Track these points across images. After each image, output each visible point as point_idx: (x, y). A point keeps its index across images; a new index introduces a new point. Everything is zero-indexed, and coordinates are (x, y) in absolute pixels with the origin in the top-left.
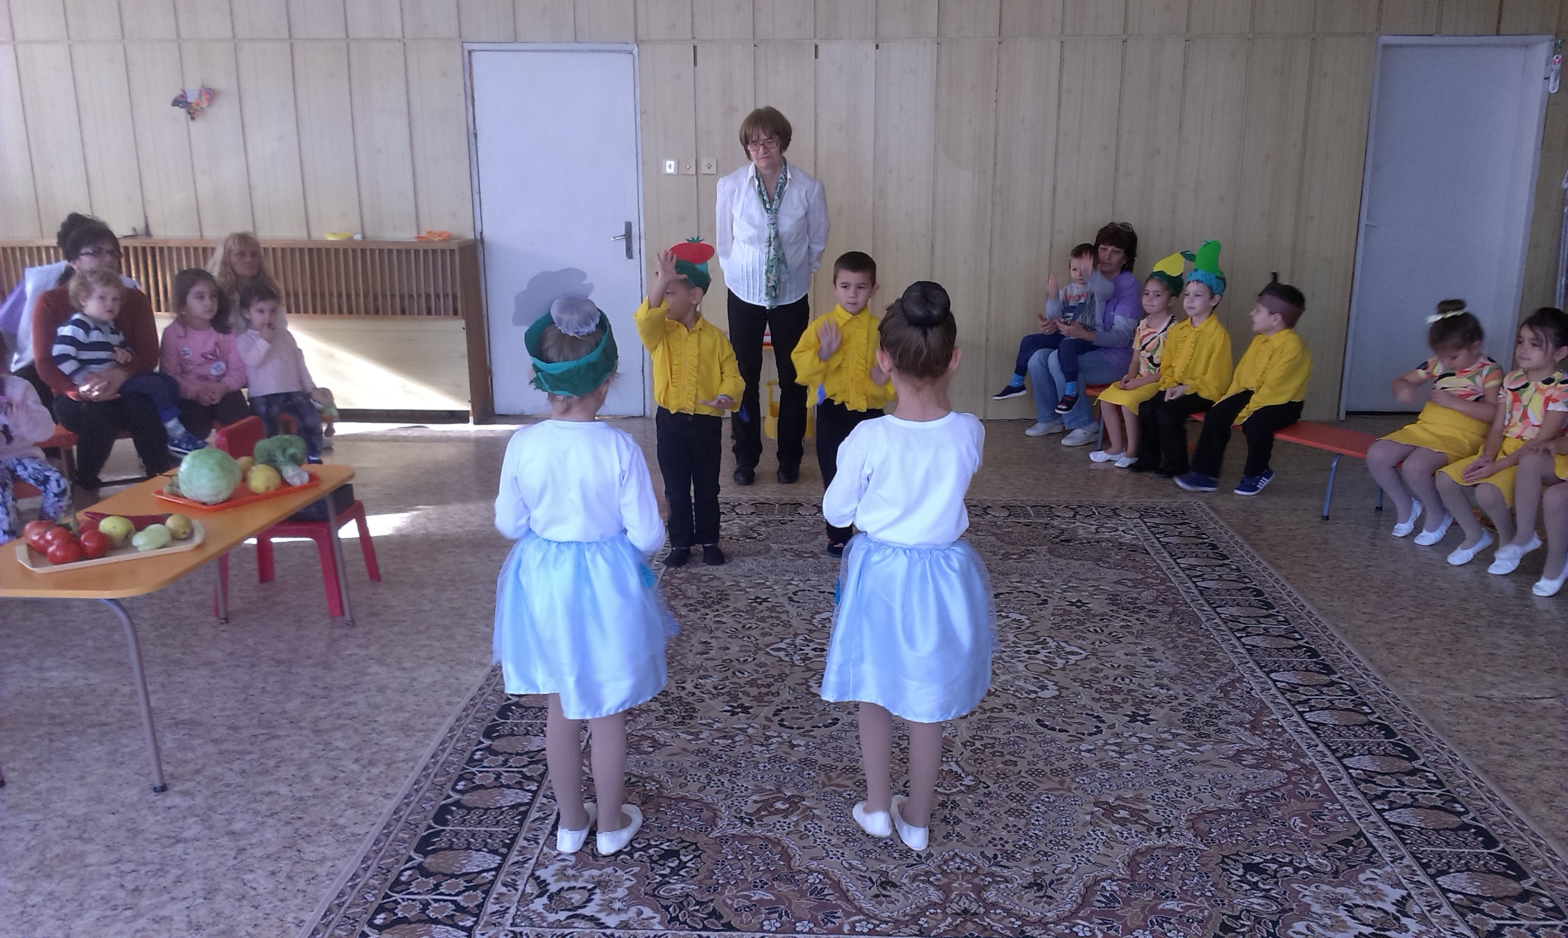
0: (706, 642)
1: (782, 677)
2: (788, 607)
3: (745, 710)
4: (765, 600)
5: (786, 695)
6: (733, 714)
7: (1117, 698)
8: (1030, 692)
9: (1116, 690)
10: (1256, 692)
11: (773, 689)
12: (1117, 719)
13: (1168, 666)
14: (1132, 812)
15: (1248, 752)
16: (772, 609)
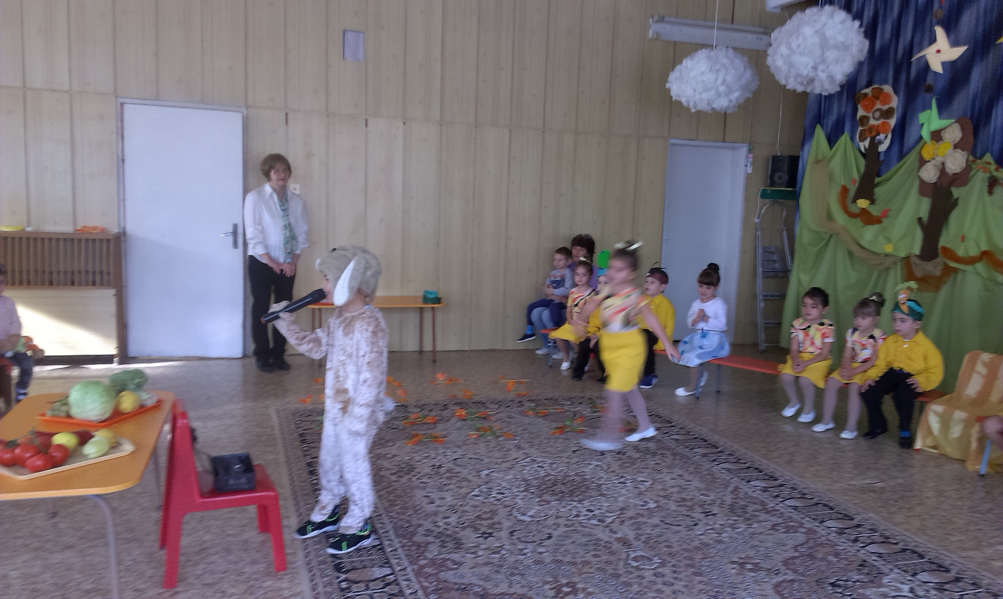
0: (425, 496)
1: (494, 513)
2: (458, 469)
3: (490, 535)
4: (440, 467)
5: (507, 524)
6: (486, 538)
7: (689, 504)
8: (642, 505)
9: (684, 500)
10: (750, 493)
11: (496, 519)
12: (697, 515)
13: (696, 483)
14: (752, 564)
15: (777, 525)
16: (448, 471)
